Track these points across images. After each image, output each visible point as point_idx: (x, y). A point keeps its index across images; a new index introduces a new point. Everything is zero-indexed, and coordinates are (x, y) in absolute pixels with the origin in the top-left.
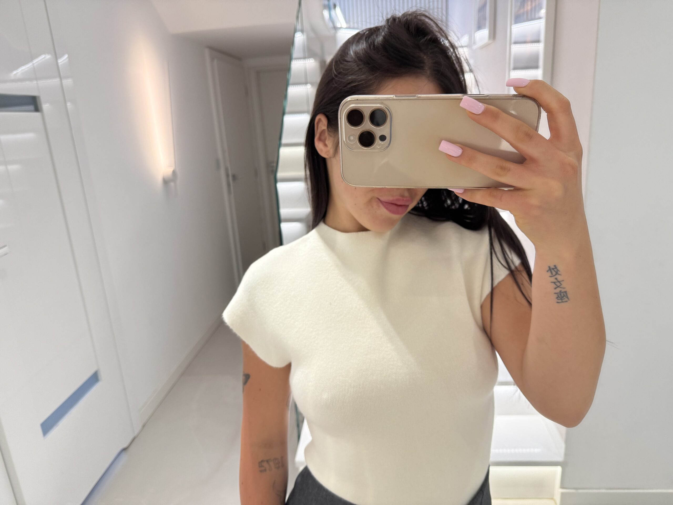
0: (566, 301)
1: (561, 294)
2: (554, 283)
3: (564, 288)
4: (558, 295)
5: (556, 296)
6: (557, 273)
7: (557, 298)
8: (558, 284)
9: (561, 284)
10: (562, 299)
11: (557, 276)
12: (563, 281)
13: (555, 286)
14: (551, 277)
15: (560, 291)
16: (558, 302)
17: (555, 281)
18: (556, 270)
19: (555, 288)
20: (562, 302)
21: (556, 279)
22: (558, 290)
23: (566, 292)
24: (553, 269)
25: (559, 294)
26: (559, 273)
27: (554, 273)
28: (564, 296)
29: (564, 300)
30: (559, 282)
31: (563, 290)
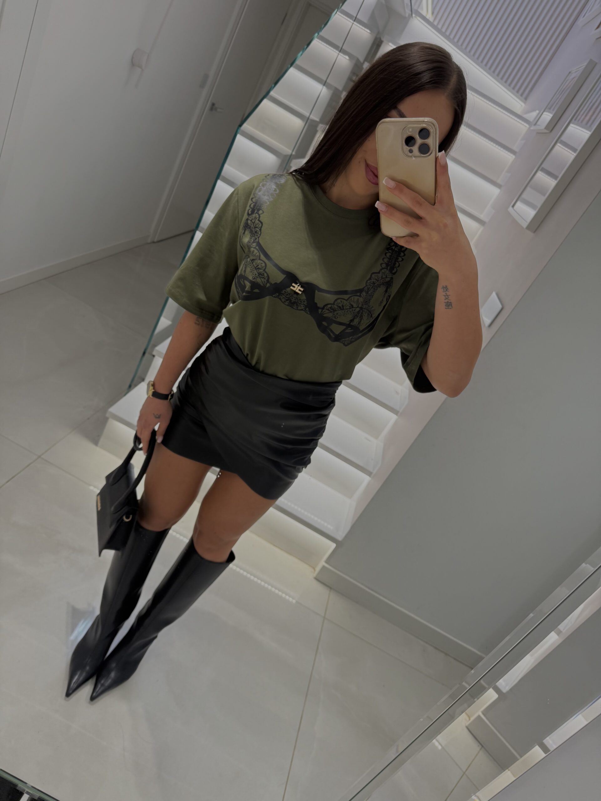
0: (451, 308)
2: (445, 296)
3: (450, 300)
5: (445, 304)
6: (447, 290)
7: (446, 305)
8: (447, 297)
9: (448, 297)
10: (448, 307)
11: (447, 292)
12: (450, 295)
13: (445, 298)
14: (443, 292)
15: (448, 302)
16: (446, 308)
17: (445, 294)
18: (446, 288)
19: (445, 299)
20: (448, 308)
21: (446, 294)
22: (446, 301)
23: (451, 303)
24: (445, 287)
26: (448, 290)
27: (445, 290)
28: (449, 305)
29: (449, 308)
30: (447, 296)
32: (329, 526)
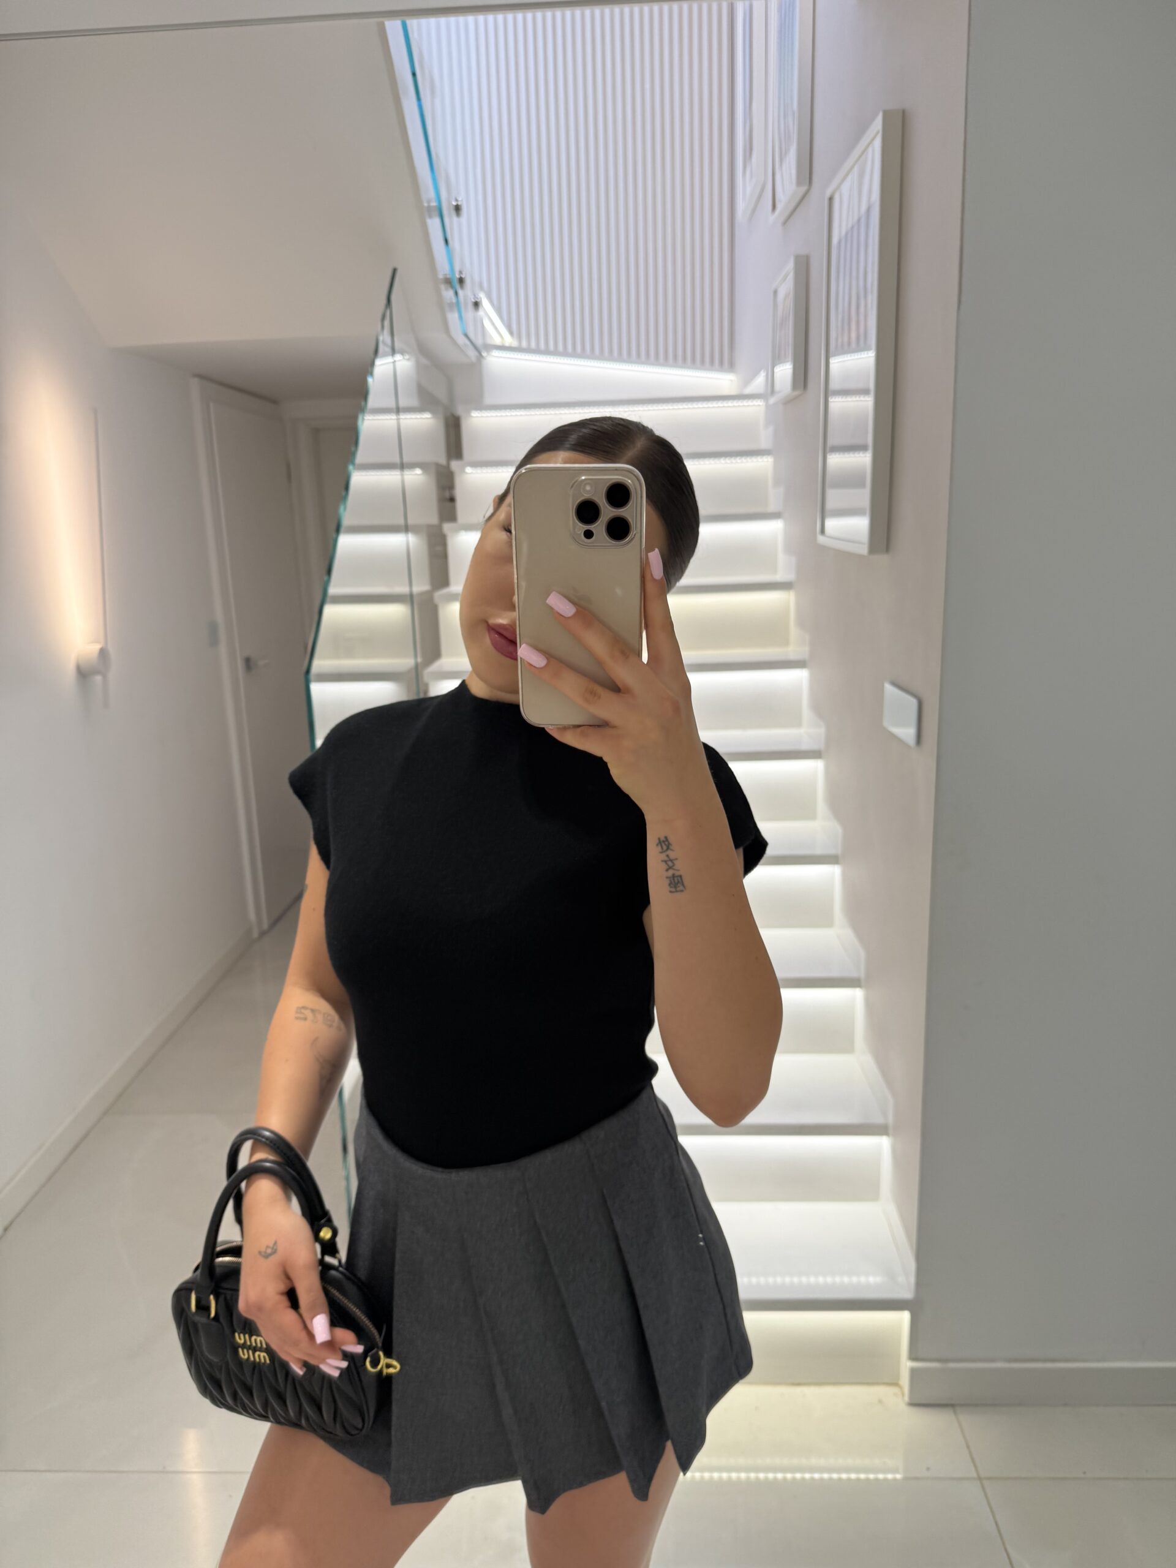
0: (683, 889)
1: (674, 879)
4: (671, 881)
5: (668, 882)
6: (668, 847)
7: (670, 886)
10: (676, 887)
11: (670, 852)
12: (676, 858)
14: (661, 853)
15: (673, 875)
16: (673, 893)
17: (665, 858)
18: (666, 842)
20: (676, 891)
21: (667, 856)
23: (680, 875)
24: (662, 841)
25: (672, 879)
26: (671, 845)
27: (665, 847)
28: (678, 882)
29: (679, 889)
31: (677, 873)
32: (871, 1279)
